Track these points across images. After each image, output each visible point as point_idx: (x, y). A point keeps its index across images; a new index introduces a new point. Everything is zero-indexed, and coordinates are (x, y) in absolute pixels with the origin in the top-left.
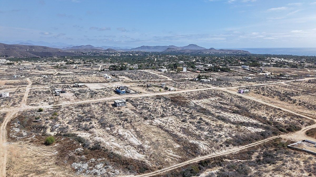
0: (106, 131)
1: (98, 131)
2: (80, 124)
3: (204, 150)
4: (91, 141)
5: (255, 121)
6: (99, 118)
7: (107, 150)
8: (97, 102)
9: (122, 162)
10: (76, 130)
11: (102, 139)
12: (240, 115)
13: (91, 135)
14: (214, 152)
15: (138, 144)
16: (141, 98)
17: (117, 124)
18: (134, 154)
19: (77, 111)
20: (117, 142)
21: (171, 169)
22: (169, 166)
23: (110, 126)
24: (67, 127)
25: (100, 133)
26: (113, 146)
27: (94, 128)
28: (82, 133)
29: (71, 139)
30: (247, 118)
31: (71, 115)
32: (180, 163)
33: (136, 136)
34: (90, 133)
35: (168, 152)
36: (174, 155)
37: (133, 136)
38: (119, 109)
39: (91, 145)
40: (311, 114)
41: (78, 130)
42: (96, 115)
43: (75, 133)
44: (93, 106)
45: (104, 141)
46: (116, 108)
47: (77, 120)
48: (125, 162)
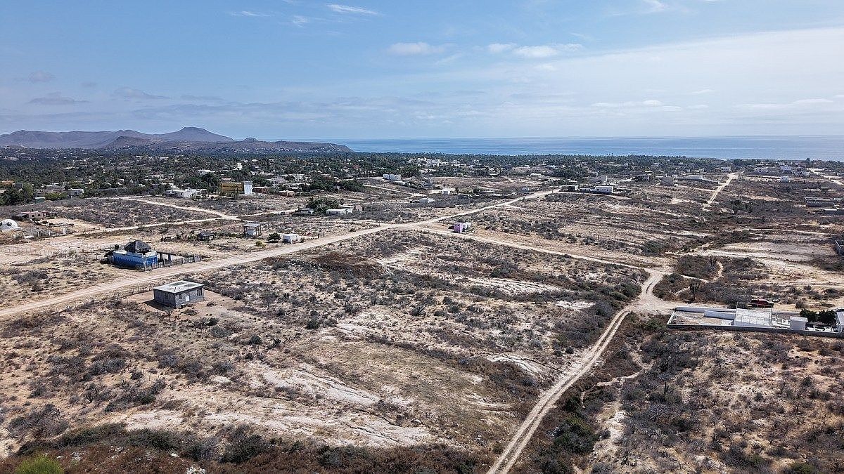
0: (221, 387)
1: (194, 395)
2: (92, 387)
3: (536, 374)
4: (204, 434)
5: (552, 288)
6: (149, 351)
7: (297, 444)
8: (78, 304)
9: (381, 466)
10: (99, 410)
11: (243, 418)
12: (511, 280)
13: (180, 413)
14: (561, 372)
15: (371, 402)
16: (224, 273)
17: (238, 359)
18: (391, 431)
19: (28, 346)
20: (299, 413)
21: (524, 444)
22: (511, 436)
23: (222, 370)
24: (49, 407)
25: (210, 400)
26: (305, 428)
27: (167, 390)
28: (136, 416)
29: (118, 449)
30: (532, 283)
31: (11, 364)
32: (523, 419)
33: (337, 379)
34: (170, 406)
35: (470, 399)
36: (492, 405)
37: (332, 383)
38: (190, 313)
39: (222, 446)
40: (625, 259)
41: (110, 409)
42: (126, 346)
43: (104, 421)
44: (77, 319)
45: (258, 422)
46: (176, 312)
47: (62, 377)
48: (391, 464)
